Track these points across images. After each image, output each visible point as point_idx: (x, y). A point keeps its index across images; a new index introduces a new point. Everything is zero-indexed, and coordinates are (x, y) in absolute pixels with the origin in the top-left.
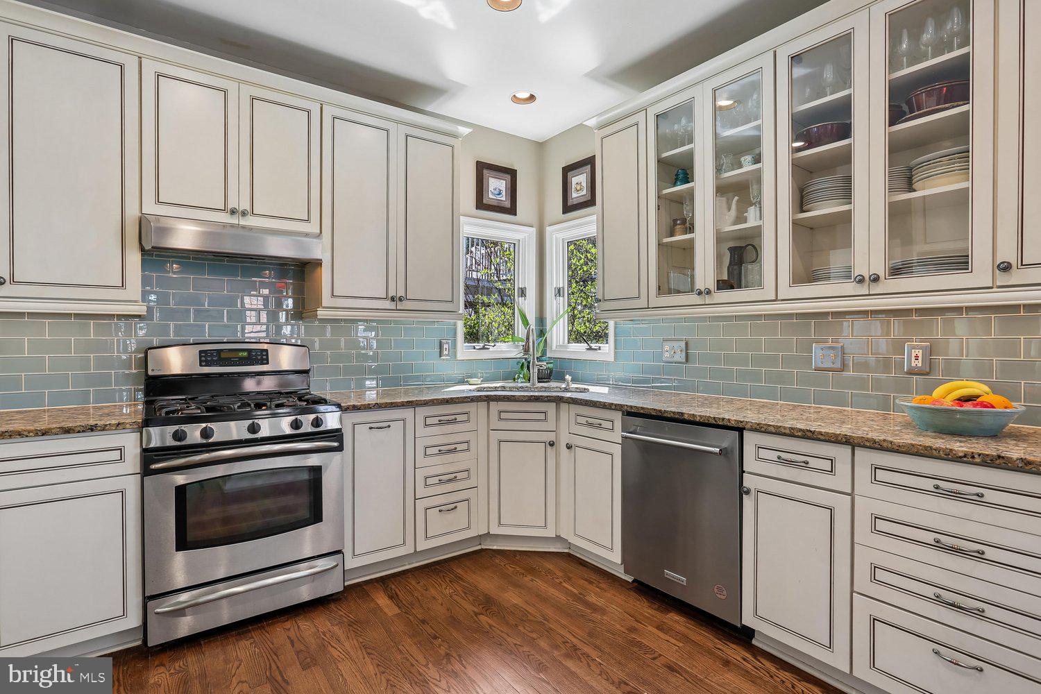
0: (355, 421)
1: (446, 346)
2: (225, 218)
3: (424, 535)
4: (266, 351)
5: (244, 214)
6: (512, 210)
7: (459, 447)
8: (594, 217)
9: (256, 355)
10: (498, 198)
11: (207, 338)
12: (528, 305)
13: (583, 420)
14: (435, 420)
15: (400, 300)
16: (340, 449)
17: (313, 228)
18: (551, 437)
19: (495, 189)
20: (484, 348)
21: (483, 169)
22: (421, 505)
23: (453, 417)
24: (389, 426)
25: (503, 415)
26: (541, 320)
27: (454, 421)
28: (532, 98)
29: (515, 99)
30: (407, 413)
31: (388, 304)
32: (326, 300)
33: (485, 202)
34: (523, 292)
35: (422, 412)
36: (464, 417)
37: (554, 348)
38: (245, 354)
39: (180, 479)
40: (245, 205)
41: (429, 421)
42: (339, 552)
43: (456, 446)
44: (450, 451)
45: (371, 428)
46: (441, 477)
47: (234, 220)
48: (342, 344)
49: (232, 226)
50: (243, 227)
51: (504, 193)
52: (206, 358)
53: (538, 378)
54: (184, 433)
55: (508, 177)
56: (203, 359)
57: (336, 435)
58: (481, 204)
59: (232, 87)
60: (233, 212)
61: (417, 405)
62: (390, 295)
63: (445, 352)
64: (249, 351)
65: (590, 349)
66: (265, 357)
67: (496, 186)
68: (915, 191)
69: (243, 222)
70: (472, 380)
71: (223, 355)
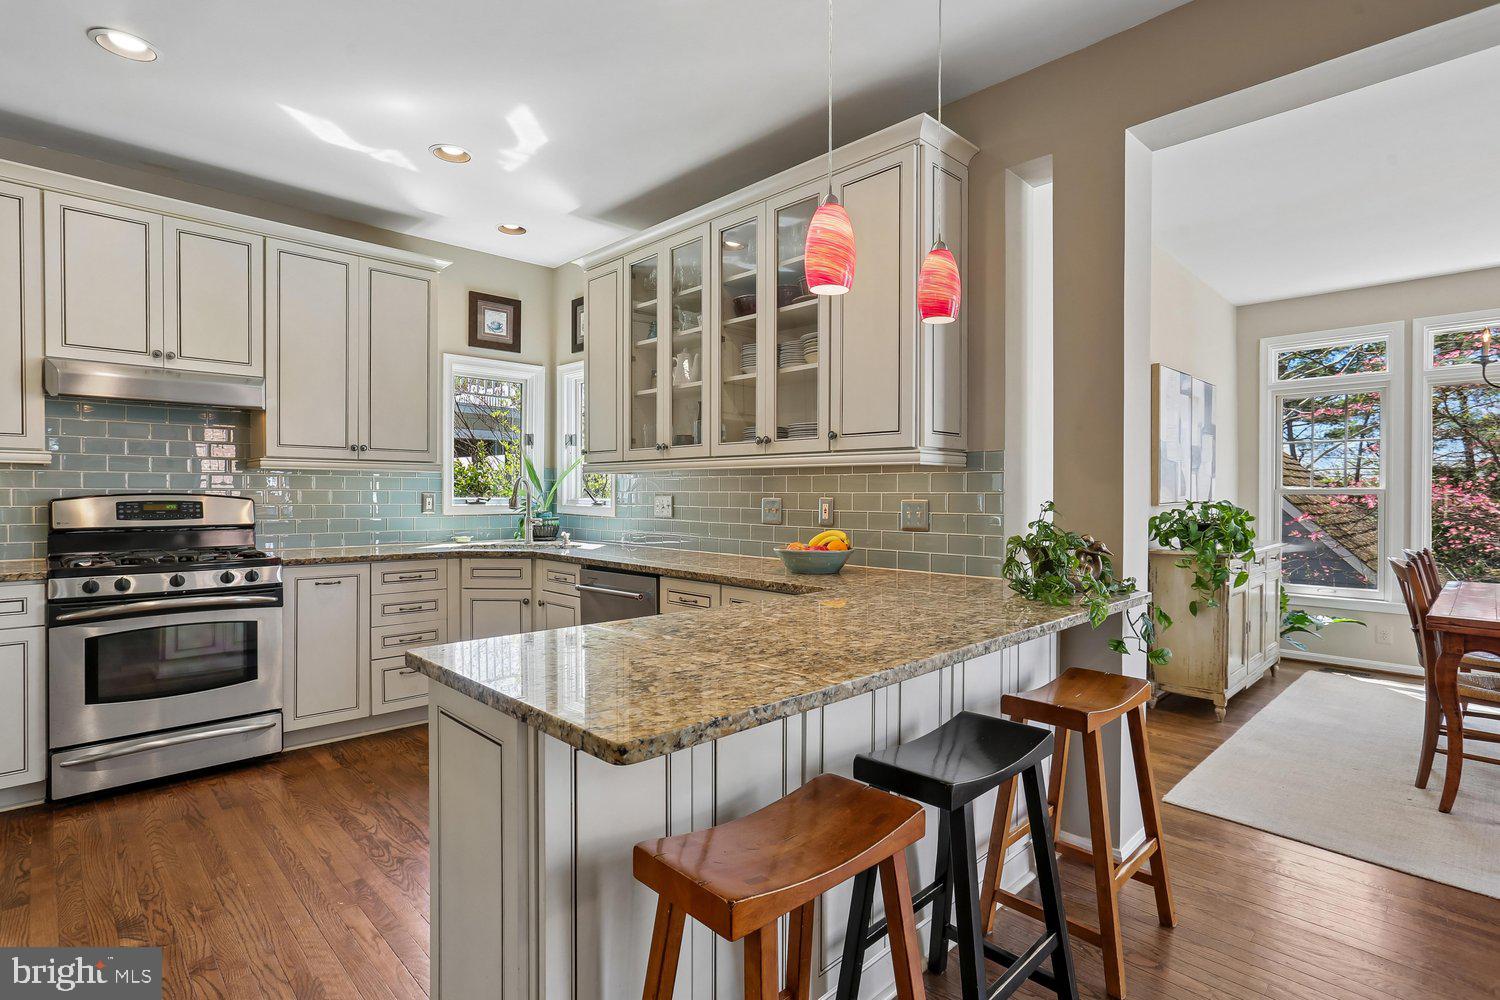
0: (298, 577)
1: (429, 500)
2: (148, 361)
3: (381, 700)
4: (201, 503)
5: (170, 356)
6: (515, 346)
7: (425, 606)
8: (582, 363)
9: (187, 508)
10: (497, 332)
11: (127, 488)
12: (537, 455)
13: (552, 575)
14: (396, 577)
15: (363, 449)
16: (279, 603)
17: (255, 371)
18: (527, 595)
19: (493, 323)
20: (478, 502)
21: (477, 301)
22: (377, 667)
23: (418, 574)
24: (339, 582)
25: (476, 573)
26: (551, 472)
27: (420, 579)
28: (521, 230)
29: (503, 229)
30: (362, 570)
31: (347, 454)
32: (271, 448)
33: (479, 337)
34: (530, 440)
35: (379, 569)
36: (431, 575)
37: (564, 503)
38: (174, 507)
39: (93, 631)
40: (172, 347)
41: (388, 578)
42: (278, 711)
43: (420, 605)
44: (412, 610)
45: (317, 584)
46: (401, 638)
47: (158, 363)
48: (330, 496)
49: (156, 370)
50: (170, 372)
51: (504, 327)
52: (123, 510)
53: (534, 536)
54: (96, 584)
55: (510, 309)
56: (122, 511)
57: (276, 589)
58: (474, 340)
59: (154, 221)
60: (156, 355)
61: (373, 560)
62: (350, 444)
63: (429, 507)
64: (179, 503)
65: (596, 504)
66: (198, 510)
67: (495, 321)
68: (806, 363)
69: (169, 365)
70: (460, 539)
71: (146, 508)
